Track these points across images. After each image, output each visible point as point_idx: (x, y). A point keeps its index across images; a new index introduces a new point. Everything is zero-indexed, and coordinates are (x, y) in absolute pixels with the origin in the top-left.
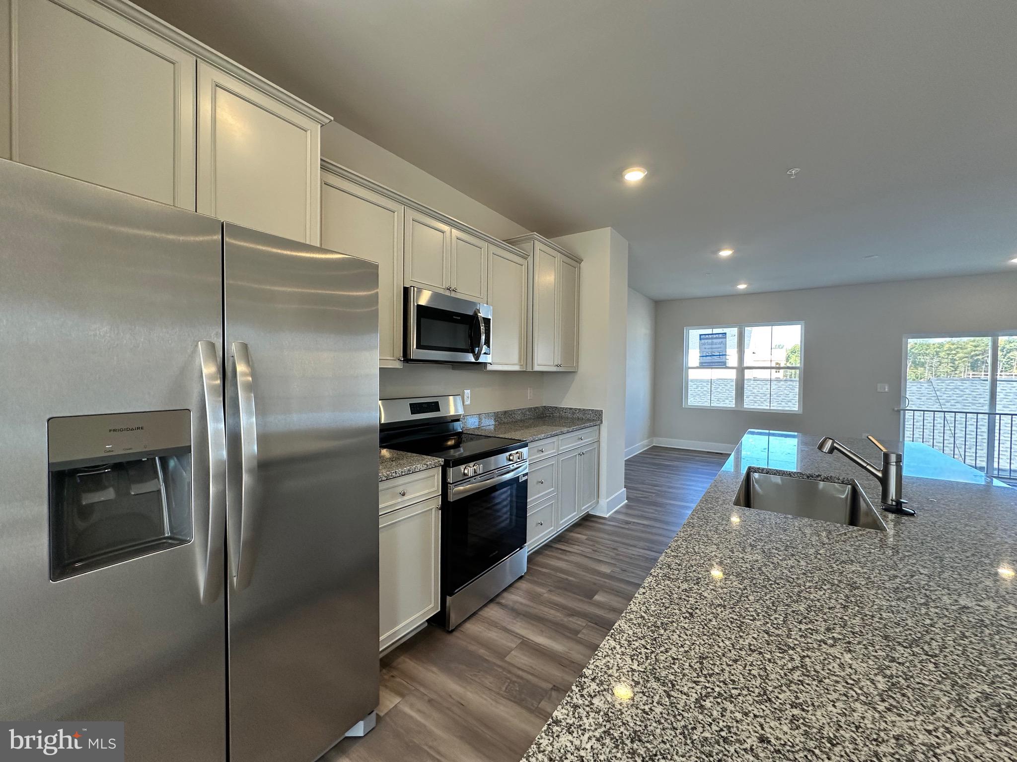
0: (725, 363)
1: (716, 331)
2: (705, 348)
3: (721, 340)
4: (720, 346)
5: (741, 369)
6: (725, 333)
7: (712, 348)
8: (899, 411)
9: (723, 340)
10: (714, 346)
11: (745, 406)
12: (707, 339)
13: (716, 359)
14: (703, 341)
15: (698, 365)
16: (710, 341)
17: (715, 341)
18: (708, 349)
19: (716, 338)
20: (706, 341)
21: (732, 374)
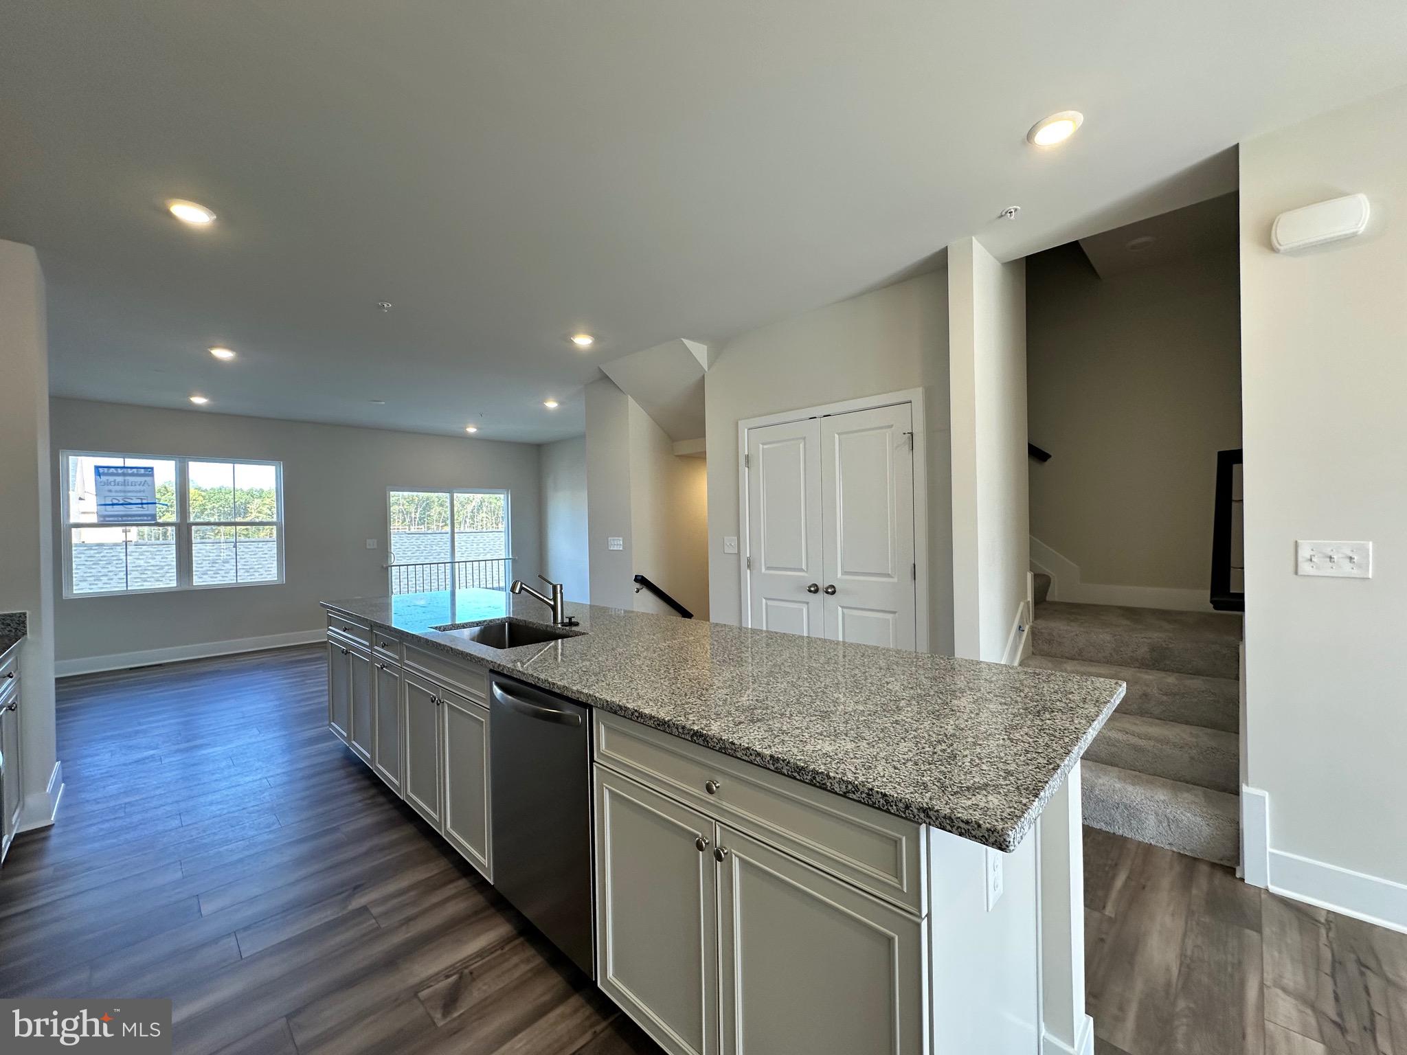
0: (154, 517)
1: (131, 462)
2: (110, 491)
3: (143, 479)
4: (142, 488)
5: (184, 527)
6: (150, 468)
7: (125, 492)
8: (387, 568)
9: (148, 479)
10: (129, 488)
11: (196, 582)
12: (112, 475)
13: (135, 510)
14: (104, 478)
15: (94, 519)
16: (120, 479)
17: (130, 479)
18: (116, 491)
19: (133, 475)
20: (111, 479)
21: (167, 535)
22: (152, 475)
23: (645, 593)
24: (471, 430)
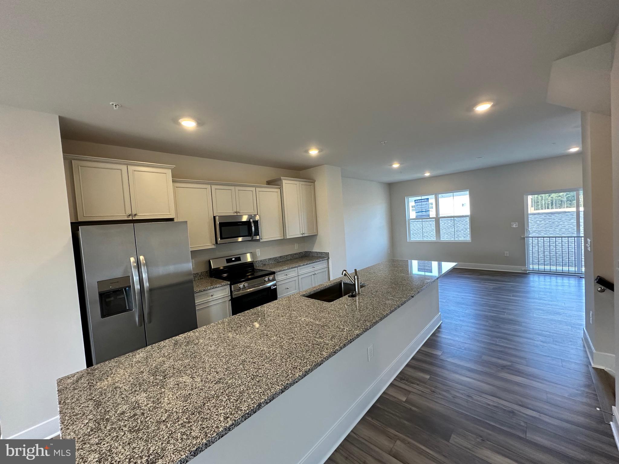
0: (429, 215)
1: (423, 197)
2: (418, 208)
3: (426, 203)
4: (426, 206)
5: (438, 219)
6: (428, 199)
7: (421, 208)
8: (524, 238)
9: (427, 202)
10: (423, 206)
11: (442, 239)
12: (419, 202)
13: (424, 213)
14: (416, 204)
17: (423, 203)
18: (420, 208)
19: (424, 202)
20: (418, 204)
21: (434, 222)
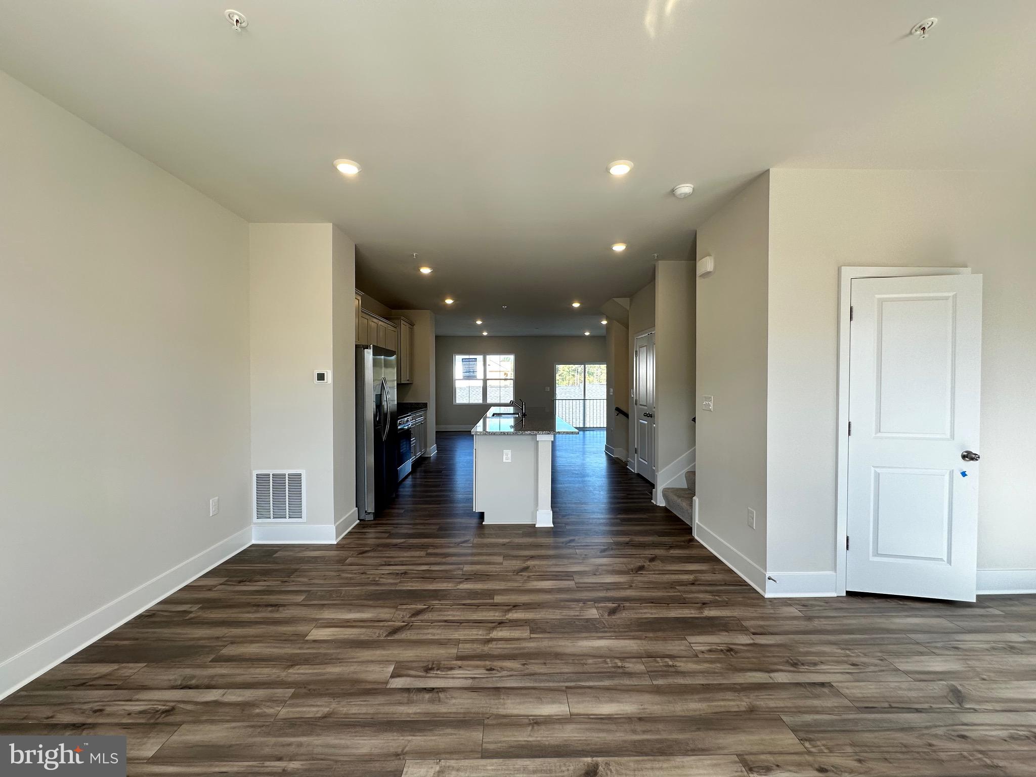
0: (476, 377)
1: (471, 357)
2: (465, 367)
3: (473, 363)
4: (473, 366)
5: (485, 381)
7: (469, 368)
8: (553, 400)
10: (470, 366)
11: (487, 400)
12: (466, 361)
13: (471, 374)
14: (464, 363)
15: (462, 378)
16: (468, 363)
17: (471, 363)
18: (467, 368)
19: (471, 361)
20: (466, 363)
21: (481, 383)
22: (476, 361)
23: (621, 415)
24: (587, 334)
